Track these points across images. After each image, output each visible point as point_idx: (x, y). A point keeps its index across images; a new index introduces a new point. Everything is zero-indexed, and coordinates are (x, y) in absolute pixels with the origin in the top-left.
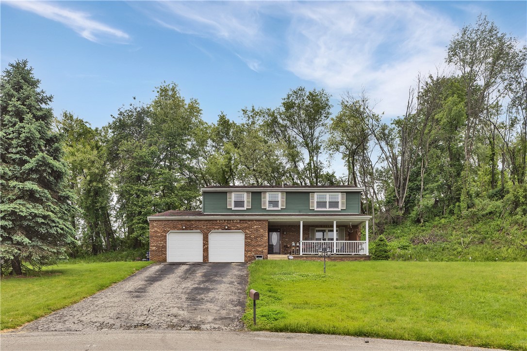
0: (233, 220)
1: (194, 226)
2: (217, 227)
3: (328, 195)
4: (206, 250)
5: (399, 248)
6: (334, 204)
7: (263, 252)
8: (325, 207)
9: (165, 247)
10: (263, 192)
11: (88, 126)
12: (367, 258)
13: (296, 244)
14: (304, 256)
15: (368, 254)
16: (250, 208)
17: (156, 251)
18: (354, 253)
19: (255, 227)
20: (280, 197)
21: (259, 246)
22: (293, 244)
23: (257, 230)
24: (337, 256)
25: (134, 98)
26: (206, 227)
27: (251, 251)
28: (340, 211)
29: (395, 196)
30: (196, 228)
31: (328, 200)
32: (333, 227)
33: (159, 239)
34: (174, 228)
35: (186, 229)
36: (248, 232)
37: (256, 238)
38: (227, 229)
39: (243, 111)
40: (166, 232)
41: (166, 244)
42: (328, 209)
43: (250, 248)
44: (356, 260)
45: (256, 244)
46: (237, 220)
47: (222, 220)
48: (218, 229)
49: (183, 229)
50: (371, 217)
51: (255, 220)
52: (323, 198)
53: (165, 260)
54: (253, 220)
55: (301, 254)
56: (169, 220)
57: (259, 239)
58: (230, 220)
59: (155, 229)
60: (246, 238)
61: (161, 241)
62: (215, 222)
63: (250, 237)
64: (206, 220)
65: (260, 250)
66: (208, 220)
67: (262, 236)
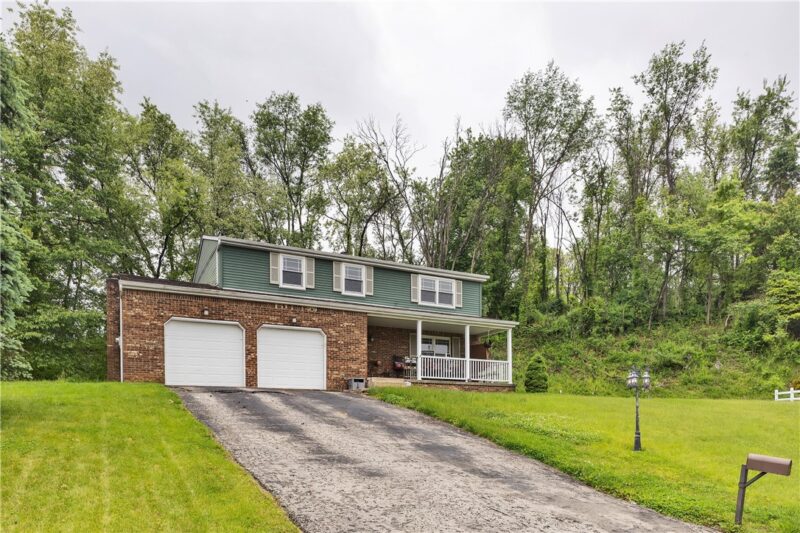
0: (305, 307)
1: (226, 312)
2: (275, 319)
3: (437, 281)
4: (251, 363)
6: (446, 297)
7: (359, 372)
8: (433, 300)
9: (160, 352)
12: (512, 388)
13: (411, 360)
14: (426, 381)
15: (511, 382)
16: (313, 287)
17: (139, 359)
19: (346, 324)
20: (364, 275)
21: (353, 360)
23: (349, 330)
24: (473, 383)
26: (252, 317)
27: (338, 369)
28: (454, 309)
30: (231, 316)
31: (437, 290)
33: (147, 334)
34: (183, 311)
35: (209, 317)
36: (334, 333)
37: (347, 344)
38: (293, 324)
40: (163, 319)
41: (163, 345)
42: (438, 305)
43: (337, 363)
44: (497, 390)
45: (347, 357)
46: (312, 308)
47: (284, 305)
48: (276, 322)
49: (203, 317)
50: (518, 323)
51: (346, 311)
53: (161, 380)
54: (341, 311)
55: (420, 377)
56: (170, 294)
57: (352, 347)
58: (300, 307)
59: (138, 310)
60: (329, 344)
61: (151, 337)
62: (270, 308)
63: (336, 342)
64: (252, 302)
65: (354, 367)
66: (256, 302)
67: (358, 342)
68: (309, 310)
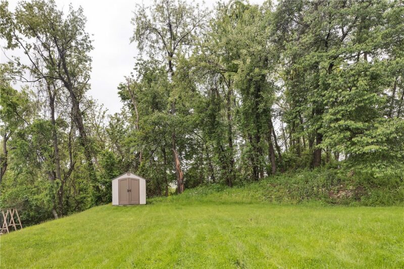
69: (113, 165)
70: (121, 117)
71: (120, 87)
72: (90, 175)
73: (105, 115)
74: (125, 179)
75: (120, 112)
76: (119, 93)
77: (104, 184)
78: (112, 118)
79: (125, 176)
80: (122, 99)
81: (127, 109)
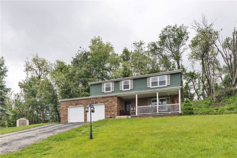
0: (98, 98)
1: (80, 103)
3: (158, 77)
4: (85, 116)
5: (228, 110)
6: (162, 83)
7: (114, 115)
9: (67, 115)
10: (120, 81)
11: (65, 64)
12: (179, 115)
13: (133, 109)
15: (180, 112)
16: (114, 90)
17: (63, 117)
18: (170, 112)
19: (110, 100)
20: (130, 83)
21: (113, 111)
22: (132, 109)
23: (111, 102)
24: (159, 114)
25: (80, 47)
26: (85, 103)
27: (108, 115)
28: (166, 87)
29: (230, 79)
30: (81, 104)
32: (156, 98)
34: (71, 105)
35: (76, 105)
36: (107, 104)
37: (110, 107)
38: (95, 103)
39: (134, 44)
40: (67, 107)
41: (68, 113)
42: (158, 86)
43: (108, 113)
45: (111, 110)
47: (93, 98)
51: (110, 97)
52: (156, 80)
53: (67, 122)
54: (109, 97)
55: (137, 114)
56: (69, 101)
57: (112, 107)
58: (97, 98)
59: (63, 106)
60: (105, 107)
61: (65, 112)
62: (90, 100)
63: (107, 106)
64: (85, 99)
65: (113, 113)
66: (86, 99)
67: (114, 105)
68: (100, 98)
69: (16, 115)
70: (20, 95)
71: (19, 83)
72: (7, 119)
73: (12, 94)
74: (21, 120)
75: (19, 93)
76: (19, 85)
77: (13, 122)
78: (15, 95)
79: (21, 119)
80: (20, 87)
81: (23, 92)
